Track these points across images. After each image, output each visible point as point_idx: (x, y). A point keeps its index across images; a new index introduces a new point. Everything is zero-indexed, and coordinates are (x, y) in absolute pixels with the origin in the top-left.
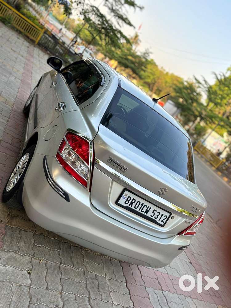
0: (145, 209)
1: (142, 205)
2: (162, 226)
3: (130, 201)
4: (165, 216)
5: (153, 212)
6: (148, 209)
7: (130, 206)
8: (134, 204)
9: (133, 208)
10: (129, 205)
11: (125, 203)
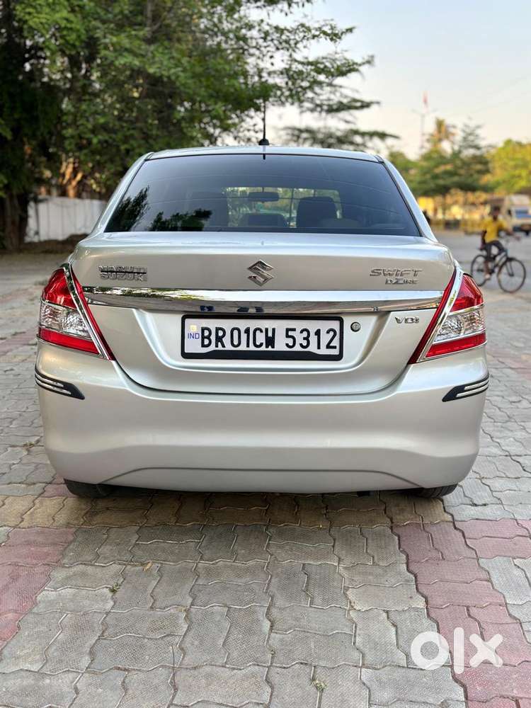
0: (261, 338)
1: (247, 331)
2: (338, 358)
3: (213, 338)
4: (328, 332)
5: (288, 336)
6: (270, 334)
7: (220, 348)
8: (227, 340)
9: (229, 347)
10: (217, 346)
11: (203, 346)
